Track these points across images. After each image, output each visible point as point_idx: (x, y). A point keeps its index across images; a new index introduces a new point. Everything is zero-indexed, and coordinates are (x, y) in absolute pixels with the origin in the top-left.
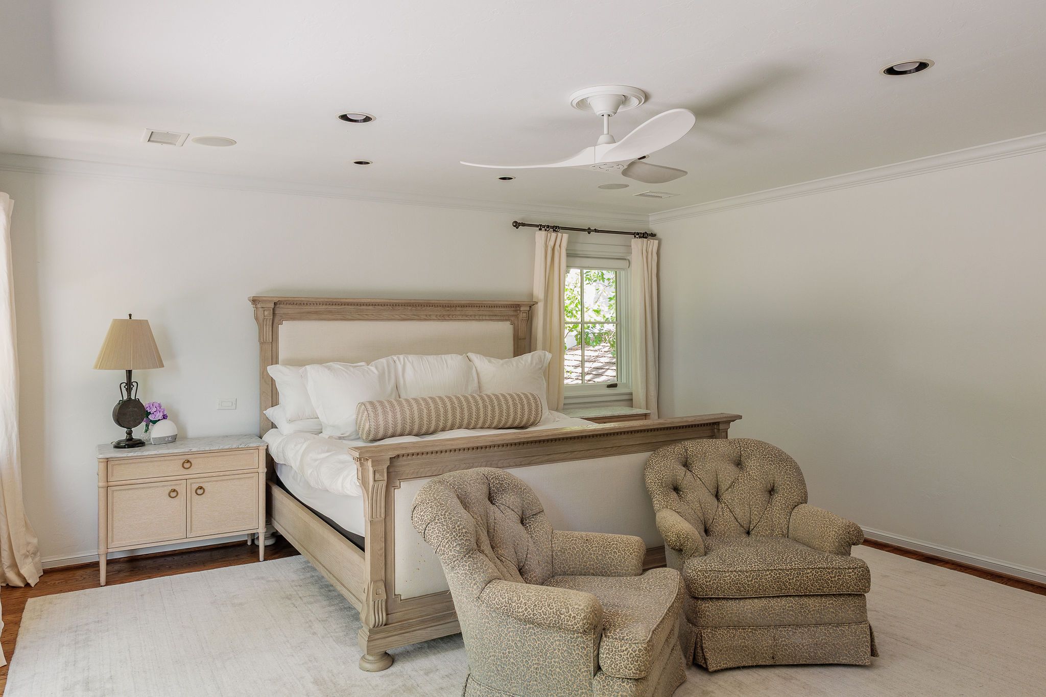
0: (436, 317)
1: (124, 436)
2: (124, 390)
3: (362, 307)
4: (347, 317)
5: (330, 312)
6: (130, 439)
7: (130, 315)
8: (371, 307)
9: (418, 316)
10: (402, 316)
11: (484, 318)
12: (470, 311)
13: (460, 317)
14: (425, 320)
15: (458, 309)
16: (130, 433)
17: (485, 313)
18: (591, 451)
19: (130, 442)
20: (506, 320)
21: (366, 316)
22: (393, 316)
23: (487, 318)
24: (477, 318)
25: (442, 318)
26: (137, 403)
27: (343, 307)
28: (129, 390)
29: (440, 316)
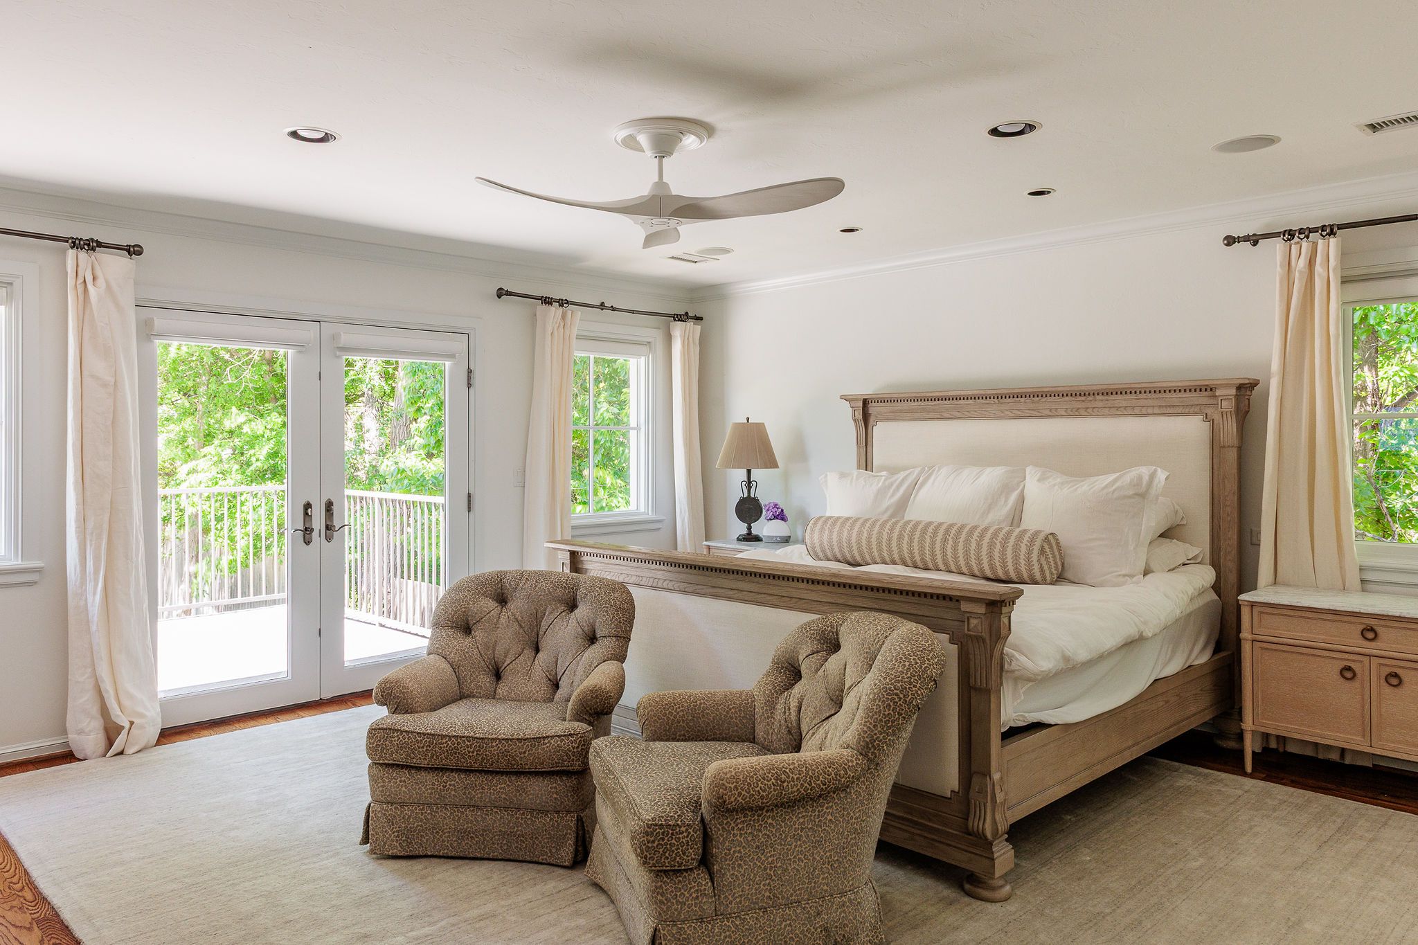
0: (1066, 411)
1: (745, 531)
2: (744, 487)
3: (962, 402)
4: (946, 415)
5: (924, 410)
6: (749, 533)
7: (748, 419)
8: (970, 402)
9: (1039, 412)
10: (1014, 411)
11: (1150, 410)
12: (1121, 401)
13: (1106, 411)
14: (1049, 416)
15: (1099, 398)
16: (749, 528)
17: (1150, 402)
18: (763, 596)
19: (750, 537)
20: (1195, 414)
21: (966, 413)
22: (1002, 412)
23: (1156, 410)
24: (1137, 411)
25: (1075, 414)
26: (756, 501)
27: (937, 402)
28: (749, 488)
29: (1072, 411)
